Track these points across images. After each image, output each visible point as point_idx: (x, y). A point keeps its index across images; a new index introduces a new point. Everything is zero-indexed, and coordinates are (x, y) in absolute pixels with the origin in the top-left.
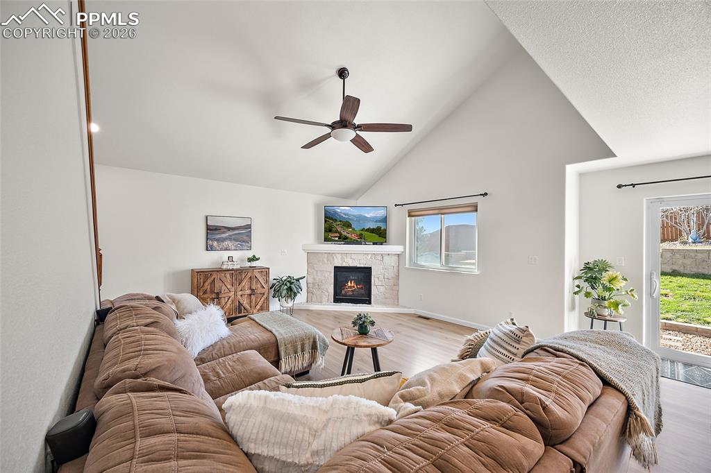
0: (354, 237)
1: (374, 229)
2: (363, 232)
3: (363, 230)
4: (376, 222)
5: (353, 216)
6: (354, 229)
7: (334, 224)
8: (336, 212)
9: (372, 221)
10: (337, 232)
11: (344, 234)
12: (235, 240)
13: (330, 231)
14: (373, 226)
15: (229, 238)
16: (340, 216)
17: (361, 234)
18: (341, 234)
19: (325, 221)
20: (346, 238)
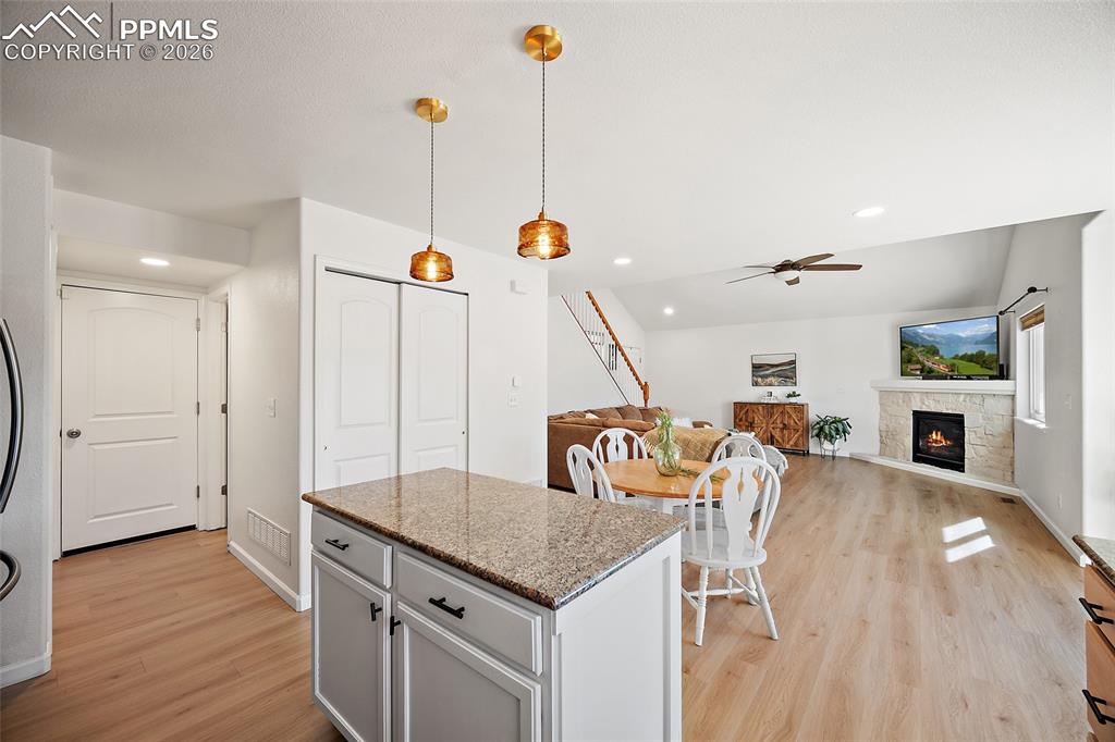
0: (942, 369)
1: (972, 355)
2: (955, 361)
3: (956, 357)
4: (976, 343)
5: (943, 337)
6: (942, 357)
7: (914, 350)
8: (917, 334)
9: (970, 343)
10: (918, 362)
11: (930, 364)
12: (779, 376)
13: (909, 361)
14: (971, 350)
15: (773, 375)
16: (921, 338)
17: (953, 365)
18: (924, 366)
19: (902, 348)
20: (931, 371)
